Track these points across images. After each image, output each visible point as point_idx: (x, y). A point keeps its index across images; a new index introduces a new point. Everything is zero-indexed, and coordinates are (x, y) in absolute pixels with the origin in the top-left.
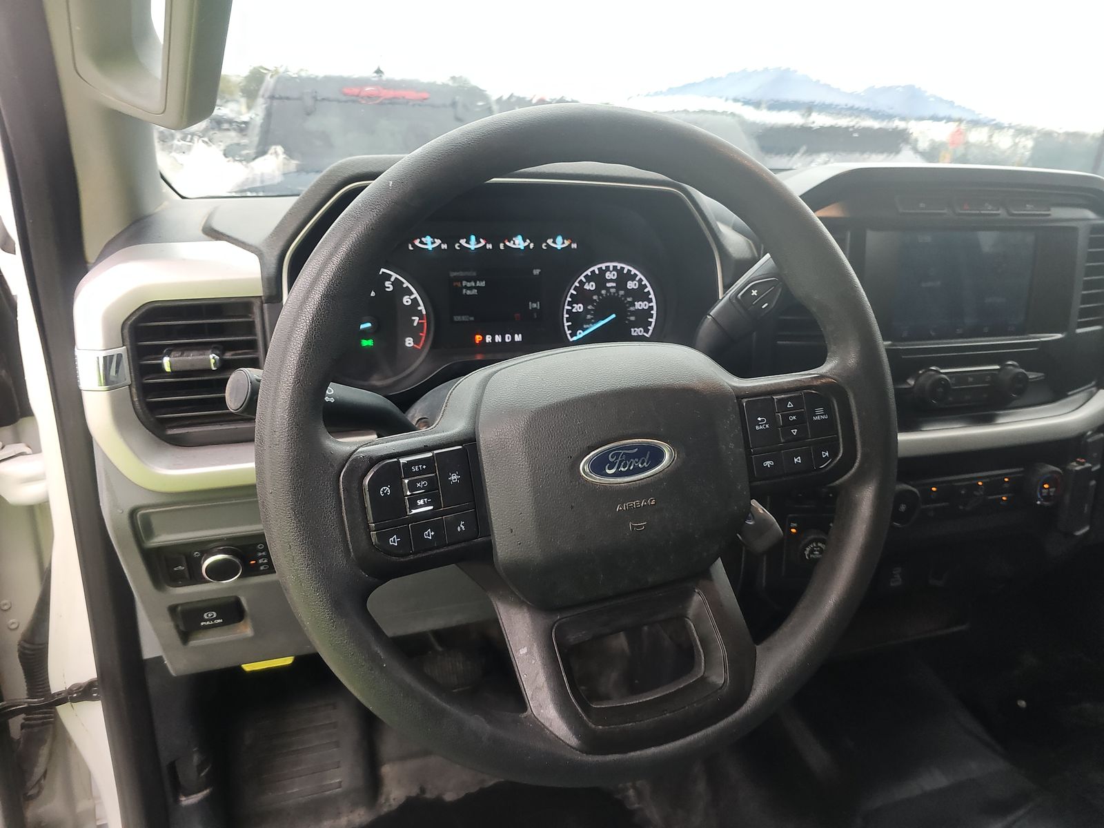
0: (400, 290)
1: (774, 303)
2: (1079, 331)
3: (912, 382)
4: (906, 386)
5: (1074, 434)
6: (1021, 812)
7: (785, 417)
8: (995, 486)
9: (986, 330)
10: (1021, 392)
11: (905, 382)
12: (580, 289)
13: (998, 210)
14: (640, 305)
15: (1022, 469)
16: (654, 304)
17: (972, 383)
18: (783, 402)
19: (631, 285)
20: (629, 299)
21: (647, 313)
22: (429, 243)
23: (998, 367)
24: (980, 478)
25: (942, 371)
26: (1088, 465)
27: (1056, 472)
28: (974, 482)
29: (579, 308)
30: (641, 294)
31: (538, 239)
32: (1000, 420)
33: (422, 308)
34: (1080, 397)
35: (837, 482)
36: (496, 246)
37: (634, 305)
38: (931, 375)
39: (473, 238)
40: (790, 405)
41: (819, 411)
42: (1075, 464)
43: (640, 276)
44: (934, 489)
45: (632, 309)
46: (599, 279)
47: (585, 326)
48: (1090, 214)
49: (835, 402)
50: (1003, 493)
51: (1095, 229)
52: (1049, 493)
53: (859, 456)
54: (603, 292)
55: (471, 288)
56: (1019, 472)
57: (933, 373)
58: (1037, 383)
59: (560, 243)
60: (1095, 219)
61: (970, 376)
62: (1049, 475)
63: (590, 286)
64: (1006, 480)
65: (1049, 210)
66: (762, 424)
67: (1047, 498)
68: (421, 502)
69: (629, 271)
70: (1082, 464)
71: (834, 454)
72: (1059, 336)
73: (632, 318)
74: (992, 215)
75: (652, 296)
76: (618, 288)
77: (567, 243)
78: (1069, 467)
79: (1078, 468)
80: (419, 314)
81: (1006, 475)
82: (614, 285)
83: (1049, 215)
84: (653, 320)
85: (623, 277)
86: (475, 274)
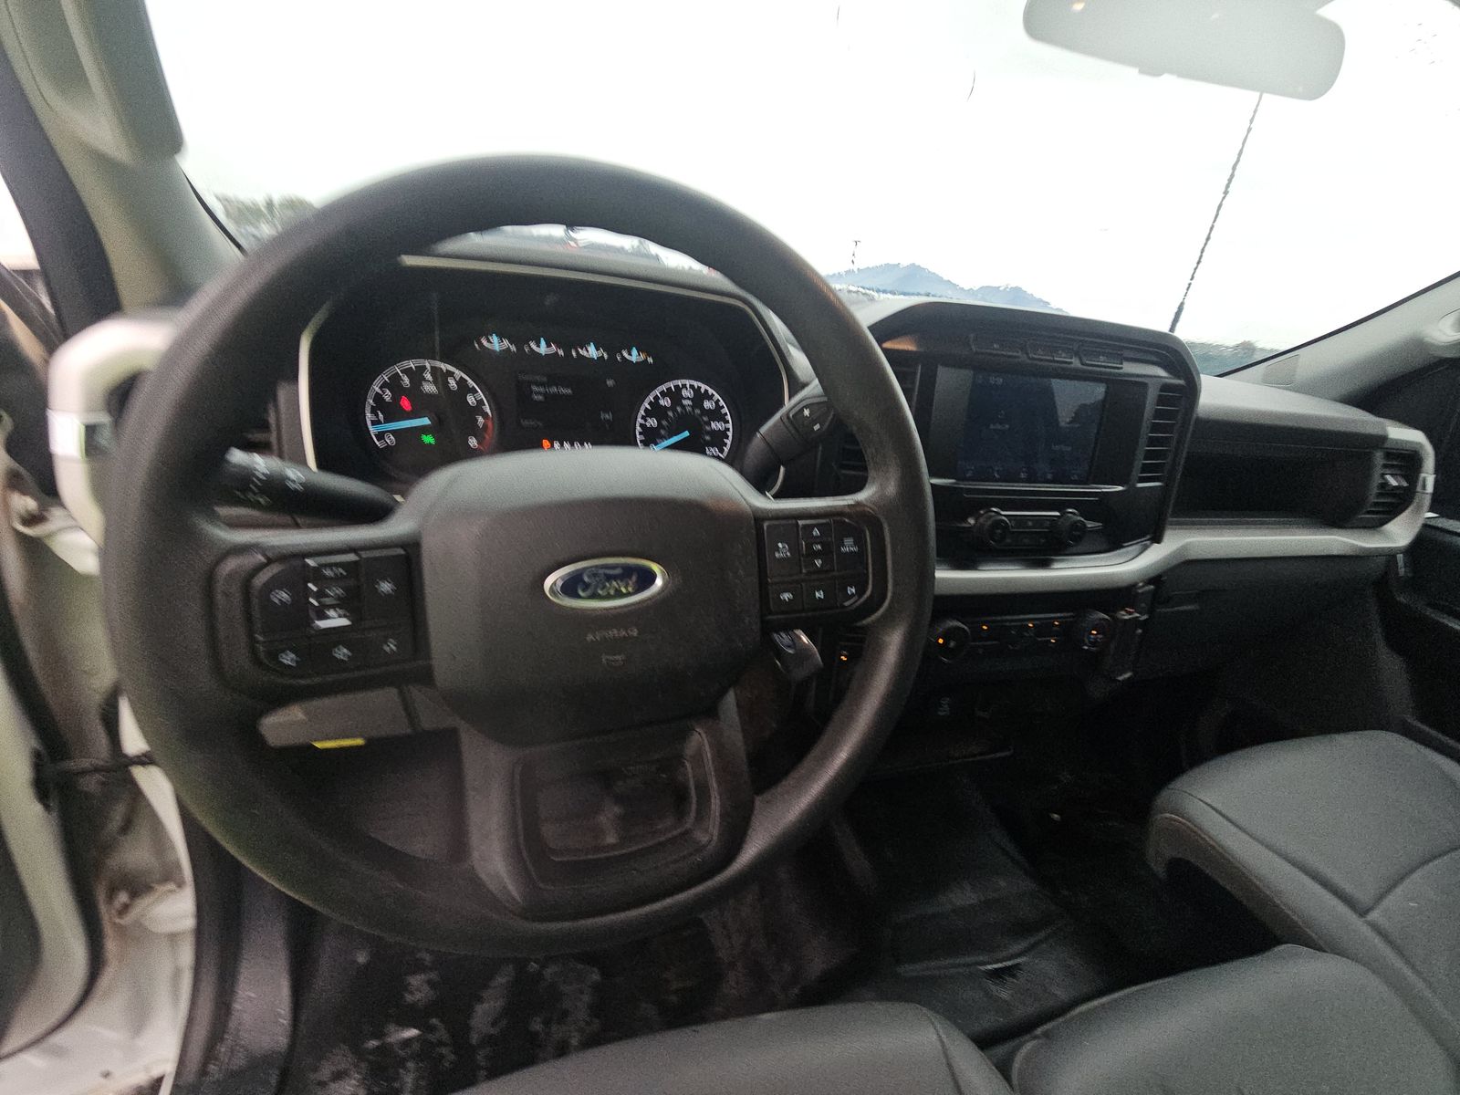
0: (464, 388)
1: (827, 424)
2: (1140, 485)
3: (972, 521)
4: (967, 525)
5: (1125, 584)
6: (1042, 934)
7: (809, 546)
8: (1044, 628)
9: (1049, 476)
10: (1078, 540)
11: (965, 520)
12: (655, 404)
13: (1071, 358)
14: (716, 426)
15: (1072, 614)
16: (730, 426)
17: (1030, 527)
18: (809, 528)
19: (708, 405)
20: (705, 419)
21: (724, 434)
22: (496, 344)
23: (1058, 514)
24: (1030, 620)
25: (1003, 513)
26: (1138, 615)
27: (1104, 619)
28: (1026, 623)
29: (652, 422)
30: (716, 414)
31: (613, 349)
32: (1056, 565)
33: (487, 409)
34: (1134, 549)
35: (864, 622)
36: (568, 354)
37: (710, 425)
38: (991, 517)
39: (543, 343)
40: (816, 532)
41: (849, 541)
42: (1123, 613)
43: (717, 396)
44: (985, 627)
45: (707, 428)
46: (675, 395)
47: (658, 441)
48: (1161, 372)
49: (868, 533)
50: (1052, 636)
51: (1165, 388)
52: (1095, 639)
53: (889, 595)
54: (679, 409)
55: (539, 393)
56: (1070, 617)
57: (993, 514)
58: (1093, 531)
59: (635, 356)
60: (1165, 378)
61: (1030, 520)
62: (1098, 622)
63: (665, 402)
64: (1056, 623)
65: (1122, 364)
66: (783, 550)
67: (1094, 644)
68: (331, 613)
69: (706, 391)
70: (1130, 613)
71: (860, 592)
72: (1120, 488)
73: (708, 438)
74: (1066, 363)
75: (729, 417)
76: (693, 407)
77: (642, 357)
78: (1119, 616)
79: (1126, 617)
80: (485, 415)
81: (1056, 618)
82: (690, 403)
83: (1122, 368)
84: (729, 442)
85: (699, 397)
86: (545, 379)
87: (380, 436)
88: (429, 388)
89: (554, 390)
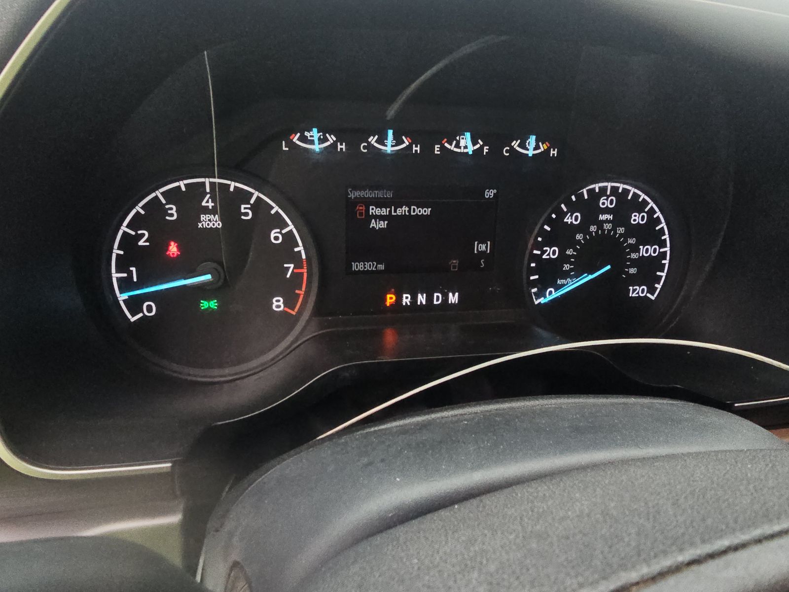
0: (264, 219)
12: (558, 224)
14: (648, 251)
20: (631, 241)
21: (655, 263)
22: (316, 140)
29: (552, 252)
31: (497, 138)
33: (300, 248)
36: (427, 149)
37: (638, 250)
39: (390, 134)
45: (633, 256)
46: (589, 207)
54: (592, 228)
55: (381, 218)
59: (531, 147)
63: (574, 219)
69: (636, 196)
73: (632, 271)
76: (615, 223)
77: (543, 147)
82: (610, 217)
84: (663, 274)
85: (626, 206)
86: (389, 195)
87: (135, 304)
88: (211, 222)
89: (403, 210)
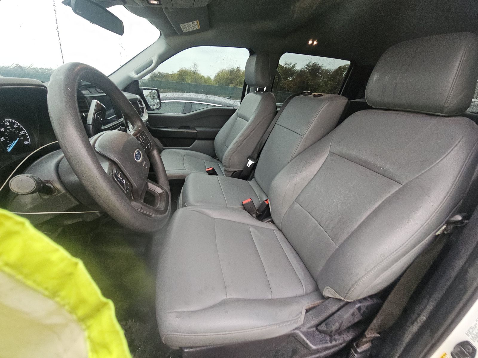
14: (22, 133)
16: (26, 131)
19: (15, 126)
20: (17, 131)
21: (25, 135)
29: (3, 139)
30: (20, 129)
37: (20, 133)
40: (140, 137)
43: (16, 122)
45: (20, 135)
47: (9, 145)
54: (8, 131)
69: (12, 121)
73: (22, 138)
75: (24, 129)
76: (12, 128)
82: (10, 127)
84: (28, 137)
85: (11, 124)
